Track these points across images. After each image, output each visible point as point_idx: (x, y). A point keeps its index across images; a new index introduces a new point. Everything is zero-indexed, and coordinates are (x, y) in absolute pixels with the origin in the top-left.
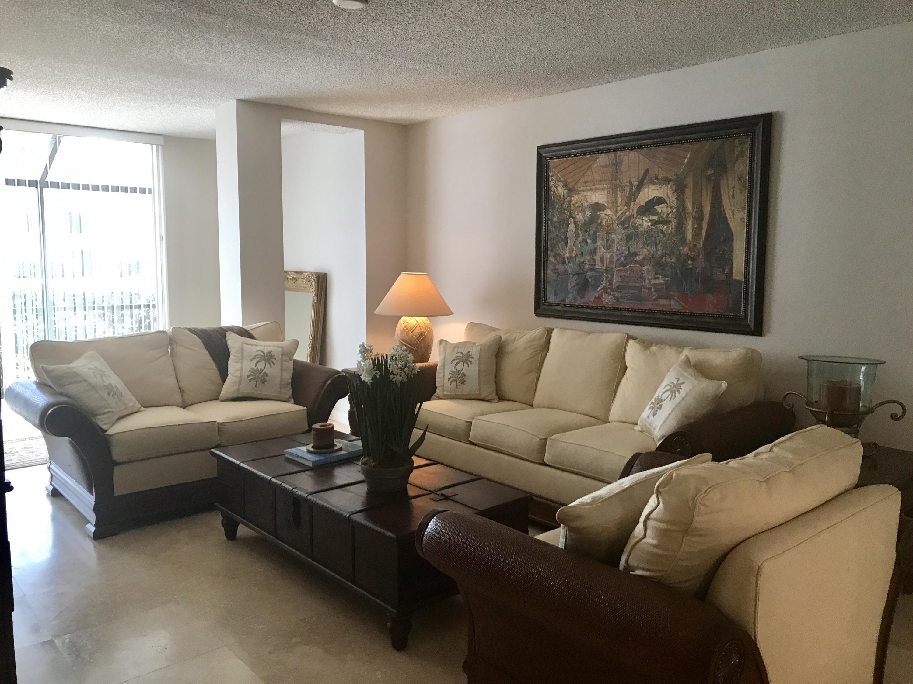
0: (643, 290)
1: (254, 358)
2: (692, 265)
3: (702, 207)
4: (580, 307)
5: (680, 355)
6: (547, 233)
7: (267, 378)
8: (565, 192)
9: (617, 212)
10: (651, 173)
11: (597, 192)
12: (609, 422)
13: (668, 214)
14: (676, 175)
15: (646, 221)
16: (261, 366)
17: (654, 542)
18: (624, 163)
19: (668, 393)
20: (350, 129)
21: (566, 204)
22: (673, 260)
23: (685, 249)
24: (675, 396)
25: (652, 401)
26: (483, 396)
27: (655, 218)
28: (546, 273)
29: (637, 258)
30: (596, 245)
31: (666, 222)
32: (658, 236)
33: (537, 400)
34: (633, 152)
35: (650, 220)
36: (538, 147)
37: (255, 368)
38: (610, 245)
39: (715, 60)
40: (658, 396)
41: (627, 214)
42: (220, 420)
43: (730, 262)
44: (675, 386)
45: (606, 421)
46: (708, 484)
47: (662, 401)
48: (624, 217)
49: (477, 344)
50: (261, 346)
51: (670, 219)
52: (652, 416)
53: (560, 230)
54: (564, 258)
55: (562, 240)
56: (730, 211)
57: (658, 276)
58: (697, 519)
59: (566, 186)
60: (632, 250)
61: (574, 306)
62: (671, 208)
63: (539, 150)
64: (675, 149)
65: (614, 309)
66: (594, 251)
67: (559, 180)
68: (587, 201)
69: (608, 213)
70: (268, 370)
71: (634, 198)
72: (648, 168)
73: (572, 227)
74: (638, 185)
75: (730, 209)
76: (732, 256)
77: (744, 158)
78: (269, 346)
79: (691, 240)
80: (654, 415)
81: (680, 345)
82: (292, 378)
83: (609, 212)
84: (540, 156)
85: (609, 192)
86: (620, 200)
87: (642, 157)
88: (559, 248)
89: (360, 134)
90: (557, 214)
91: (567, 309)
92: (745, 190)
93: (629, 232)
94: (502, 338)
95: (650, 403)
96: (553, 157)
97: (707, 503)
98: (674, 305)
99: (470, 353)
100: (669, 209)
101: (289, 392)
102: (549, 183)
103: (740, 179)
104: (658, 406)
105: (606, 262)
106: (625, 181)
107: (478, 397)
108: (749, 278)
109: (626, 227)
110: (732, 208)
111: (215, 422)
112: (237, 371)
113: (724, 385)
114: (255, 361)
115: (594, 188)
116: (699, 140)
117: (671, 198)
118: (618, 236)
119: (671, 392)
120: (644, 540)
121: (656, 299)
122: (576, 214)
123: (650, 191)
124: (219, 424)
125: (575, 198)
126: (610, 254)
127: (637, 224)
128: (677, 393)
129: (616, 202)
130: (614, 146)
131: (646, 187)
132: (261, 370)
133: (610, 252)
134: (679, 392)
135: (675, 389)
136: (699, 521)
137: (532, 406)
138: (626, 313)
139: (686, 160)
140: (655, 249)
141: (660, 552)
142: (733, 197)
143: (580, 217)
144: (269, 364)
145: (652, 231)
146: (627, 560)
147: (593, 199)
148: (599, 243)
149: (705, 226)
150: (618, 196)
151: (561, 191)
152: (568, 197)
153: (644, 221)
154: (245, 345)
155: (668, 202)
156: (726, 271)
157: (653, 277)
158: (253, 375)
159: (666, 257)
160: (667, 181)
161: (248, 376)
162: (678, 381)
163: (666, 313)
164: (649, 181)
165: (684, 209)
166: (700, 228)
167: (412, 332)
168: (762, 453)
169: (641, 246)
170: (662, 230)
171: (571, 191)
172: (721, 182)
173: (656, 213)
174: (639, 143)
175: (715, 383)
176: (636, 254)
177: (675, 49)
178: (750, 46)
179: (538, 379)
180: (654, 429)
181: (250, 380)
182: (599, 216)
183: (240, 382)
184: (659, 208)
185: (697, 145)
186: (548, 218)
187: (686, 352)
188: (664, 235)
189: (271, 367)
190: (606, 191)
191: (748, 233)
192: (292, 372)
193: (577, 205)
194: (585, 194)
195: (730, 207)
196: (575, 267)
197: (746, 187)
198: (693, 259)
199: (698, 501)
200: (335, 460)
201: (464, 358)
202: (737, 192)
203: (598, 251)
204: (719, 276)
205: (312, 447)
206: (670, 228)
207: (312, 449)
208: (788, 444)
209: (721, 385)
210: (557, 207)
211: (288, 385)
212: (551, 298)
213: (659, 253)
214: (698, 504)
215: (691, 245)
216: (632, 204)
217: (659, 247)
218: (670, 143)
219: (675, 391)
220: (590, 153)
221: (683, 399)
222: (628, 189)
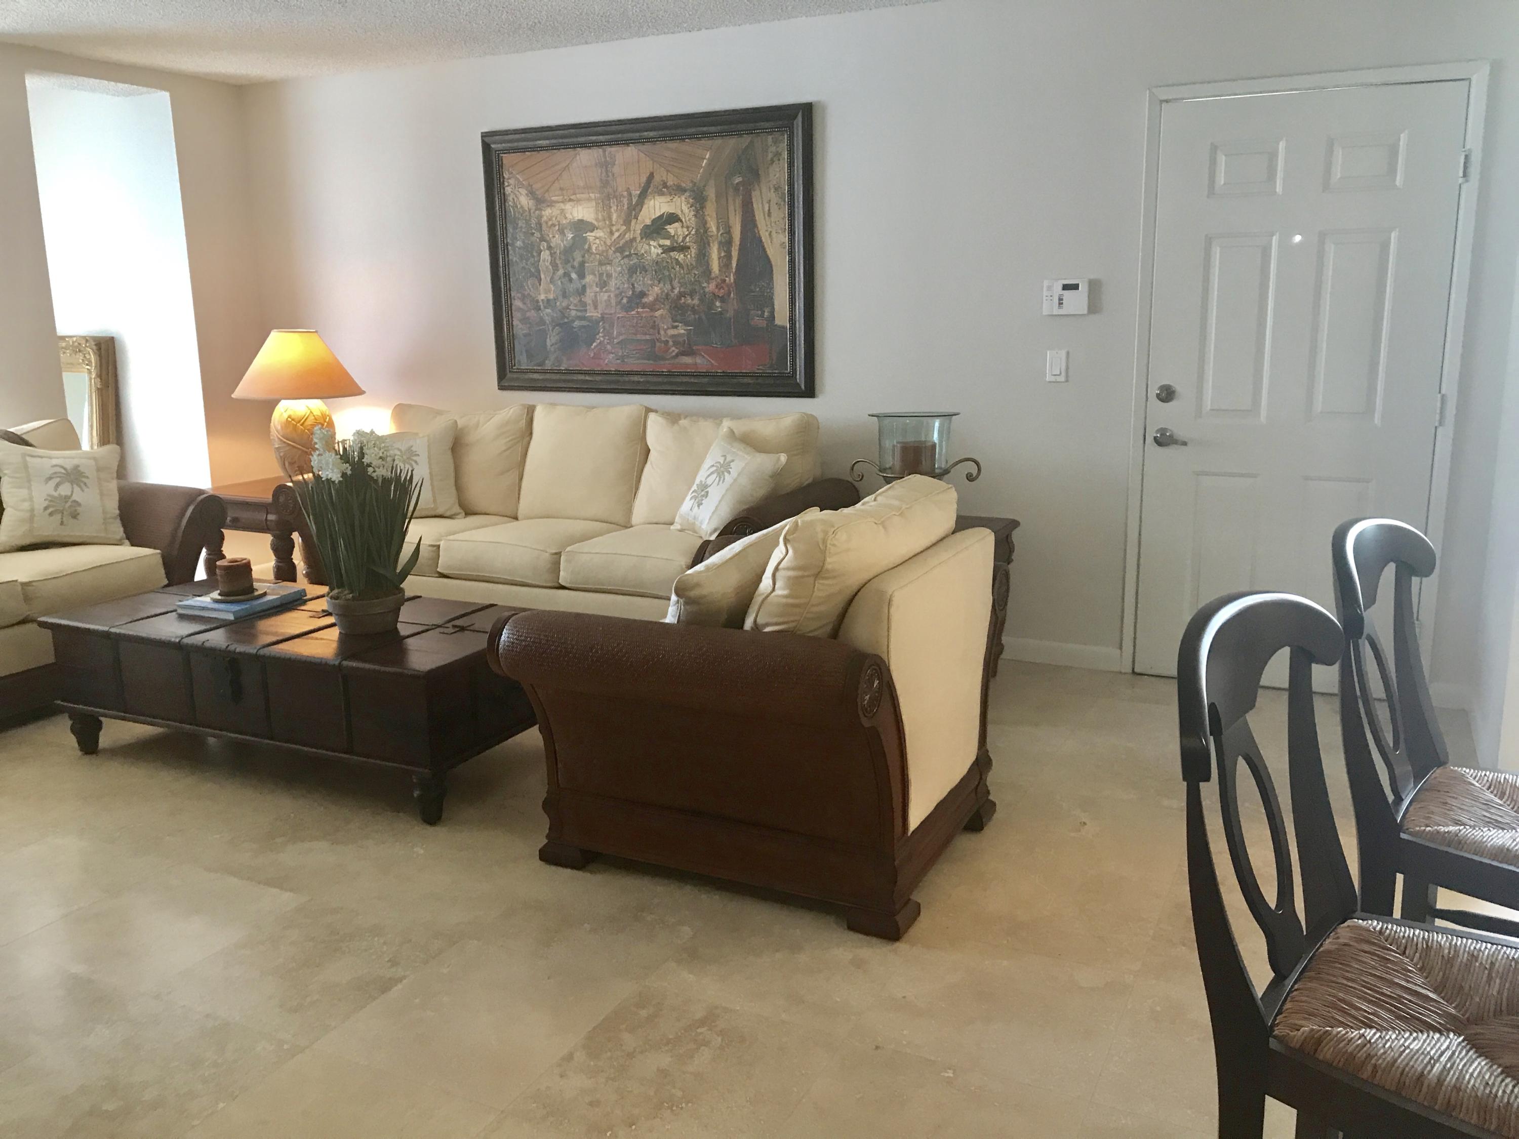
0: (658, 344)
1: (50, 478)
2: (721, 307)
3: (730, 227)
4: (569, 372)
5: (718, 428)
6: (507, 265)
7: (79, 509)
8: (531, 203)
9: (612, 233)
10: (657, 178)
11: (581, 205)
12: (632, 526)
13: (685, 238)
14: (692, 181)
15: (655, 247)
16: (65, 490)
17: (785, 592)
18: (617, 163)
19: (715, 476)
20: (145, 89)
21: (533, 222)
22: (696, 302)
23: (710, 285)
24: (724, 479)
25: (693, 489)
26: (440, 511)
27: (667, 243)
28: (510, 325)
29: (645, 300)
30: (584, 282)
31: (683, 249)
32: (673, 268)
33: (523, 508)
34: (629, 148)
35: (660, 246)
36: (482, 133)
37: (56, 494)
38: (605, 281)
39: (735, 25)
40: (701, 481)
41: (627, 236)
42: (23, 578)
43: (768, 301)
44: (722, 466)
45: (627, 525)
46: (833, 527)
47: (706, 486)
48: (623, 241)
49: (421, 435)
50: (58, 458)
51: (688, 244)
52: (696, 507)
53: (527, 260)
54: (537, 301)
55: (532, 275)
56: (767, 234)
57: (676, 324)
58: (828, 560)
59: (532, 193)
60: (638, 288)
61: (559, 372)
62: (688, 227)
63: (486, 139)
64: (687, 146)
65: (619, 373)
66: (582, 291)
67: (520, 185)
68: (566, 218)
69: (598, 235)
70: (78, 495)
71: (635, 215)
72: (651, 170)
73: (545, 255)
74: (640, 196)
75: (767, 231)
76: (773, 294)
77: (781, 161)
78: (73, 458)
79: (717, 272)
80: (699, 506)
81: (717, 417)
82: (120, 508)
83: (599, 233)
84: (486, 148)
85: (597, 204)
86: (614, 217)
87: (642, 155)
88: (528, 286)
89: (161, 100)
90: (520, 236)
91: (548, 376)
92: (784, 205)
93: (631, 262)
94: (458, 423)
95: (691, 491)
96: (508, 151)
97: (836, 542)
98: (701, 362)
99: (414, 449)
100: (685, 230)
101: (118, 530)
102: (504, 189)
103: (776, 189)
104: (703, 493)
105: (601, 307)
106: (620, 189)
107: (433, 513)
108: (795, 322)
109: (627, 256)
110: (770, 230)
111: (16, 581)
112: (24, 500)
113: (783, 458)
114: (52, 483)
115: (575, 199)
116: (720, 134)
117: (686, 215)
118: (616, 269)
119: (718, 473)
120: (773, 594)
121: (677, 355)
122: (551, 236)
123: (657, 203)
124: (24, 585)
125: (547, 212)
126: (606, 294)
127: (643, 251)
128: (726, 474)
129: (610, 218)
130: (601, 138)
131: (651, 200)
132: (67, 498)
133: (606, 292)
134: (729, 472)
135: (722, 469)
136: (831, 562)
137: (516, 518)
138: (636, 378)
139: (705, 161)
140: (670, 286)
141: (790, 601)
142: (769, 214)
143: (556, 240)
144: (80, 487)
145: (663, 261)
146: (755, 621)
147: (575, 215)
148: (589, 278)
149: (735, 254)
150: (612, 210)
151: (524, 201)
152: (536, 210)
153: (652, 247)
154: (28, 459)
155: (683, 220)
156: (766, 314)
157: (670, 326)
158: (53, 506)
159: (685, 297)
160: (680, 190)
161: (46, 508)
162: (725, 459)
163: (692, 375)
164: (655, 190)
165: (706, 230)
166: (729, 256)
167: (302, 425)
168: (868, 502)
169: (650, 282)
170: (677, 260)
171: (540, 202)
172: (753, 194)
173: (668, 236)
174: (638, 134)
175: (773, 457)
176: (643, 294)
177: (687, 7)
178: (782, 11)
179: (521, 479)
180: (701, 523)
181: (51, 514)
182: (586, 238)
183: (31, 519)
184: (671, 229)
185: (718, 142)
186: (507, 243)
187: (726, 424)
188: (681, 266)
189: (83, 491)
190: (594, 203)
191: (792, 262)
192: (117, 498)
193: (550, 223)
194: (562, 206)
195: (765, 228)
196: (555, 315)
197: (785, 201)
198: (722, 299)
199: (829, 542)
200: (264, 608)
201: (405, 457)
202: (774, 208)
203: (588, 290)
204: (758, 322)
205: (220, 594)
206: (689, 256)
207: (220, 597)
208: (890, 492)
209: (779, 459)
210: (520, 225)
211: (115, 518)
212: (522, 361)
213: (676, 291)
214: (828, 546)
215: (719, 280)
216: (633, 222)
217: (676, 283)
218: (681, 138)
219: (723, 472)
220: (566, 146)
221: (735, 480)
222: (625, 201)
